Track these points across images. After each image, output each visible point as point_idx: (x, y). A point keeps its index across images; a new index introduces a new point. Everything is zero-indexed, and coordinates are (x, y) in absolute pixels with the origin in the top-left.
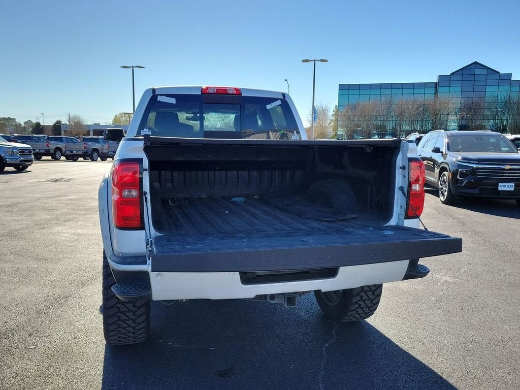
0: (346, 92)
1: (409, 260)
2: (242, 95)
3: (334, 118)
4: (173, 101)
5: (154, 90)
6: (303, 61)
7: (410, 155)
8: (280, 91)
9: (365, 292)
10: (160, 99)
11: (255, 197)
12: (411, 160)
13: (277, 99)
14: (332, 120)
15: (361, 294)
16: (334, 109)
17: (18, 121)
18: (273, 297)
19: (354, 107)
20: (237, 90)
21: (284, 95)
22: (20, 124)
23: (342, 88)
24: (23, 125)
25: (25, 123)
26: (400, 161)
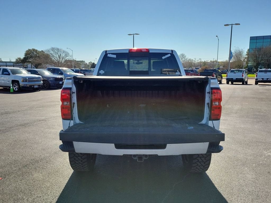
0: (255, 41)
1: (209, 142)
2: (150, 52)
3: (247, 56)
4: (115, 56)
5: (106, 51)
6: (225, 25)
7: (212, 86)
8: (170, 49)
9: (201, 158)
10: (109, 55)
11: (153, 104)
12: (212, 89)
13: (168, 54)
14: (245, 58)
15: (198, 158)
16: (247, 51)
17: (86, 62)
18: (135, 156)
19: (260, 50)
20: (147, 49)
21: (172, 51)
22: (87, 63)
23: (252, 38)
24: (88, 64)
25: (89, 63)
26: (208, 89)
